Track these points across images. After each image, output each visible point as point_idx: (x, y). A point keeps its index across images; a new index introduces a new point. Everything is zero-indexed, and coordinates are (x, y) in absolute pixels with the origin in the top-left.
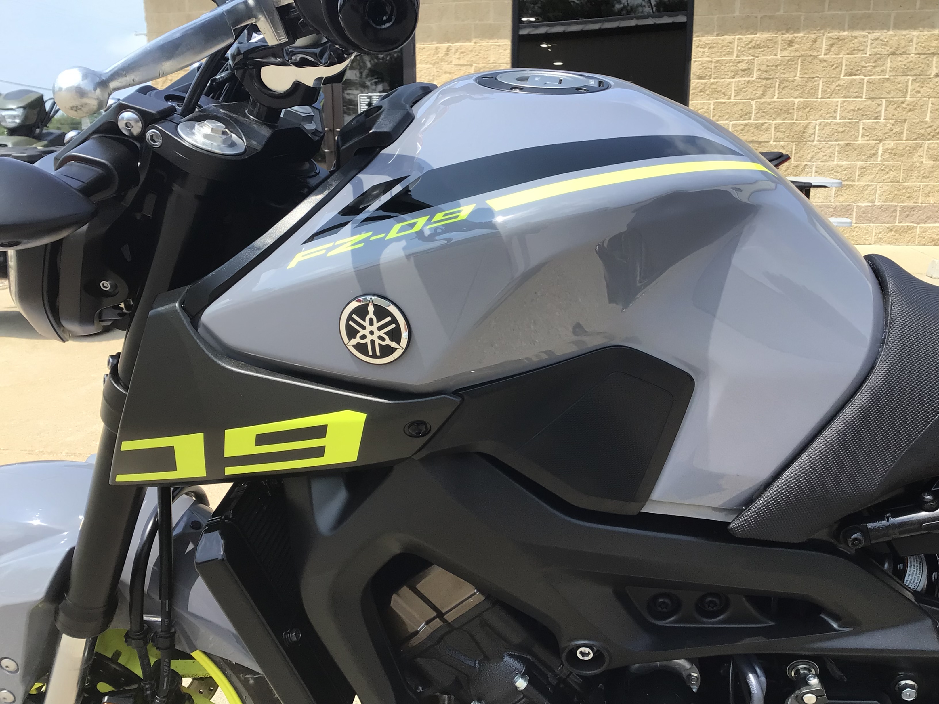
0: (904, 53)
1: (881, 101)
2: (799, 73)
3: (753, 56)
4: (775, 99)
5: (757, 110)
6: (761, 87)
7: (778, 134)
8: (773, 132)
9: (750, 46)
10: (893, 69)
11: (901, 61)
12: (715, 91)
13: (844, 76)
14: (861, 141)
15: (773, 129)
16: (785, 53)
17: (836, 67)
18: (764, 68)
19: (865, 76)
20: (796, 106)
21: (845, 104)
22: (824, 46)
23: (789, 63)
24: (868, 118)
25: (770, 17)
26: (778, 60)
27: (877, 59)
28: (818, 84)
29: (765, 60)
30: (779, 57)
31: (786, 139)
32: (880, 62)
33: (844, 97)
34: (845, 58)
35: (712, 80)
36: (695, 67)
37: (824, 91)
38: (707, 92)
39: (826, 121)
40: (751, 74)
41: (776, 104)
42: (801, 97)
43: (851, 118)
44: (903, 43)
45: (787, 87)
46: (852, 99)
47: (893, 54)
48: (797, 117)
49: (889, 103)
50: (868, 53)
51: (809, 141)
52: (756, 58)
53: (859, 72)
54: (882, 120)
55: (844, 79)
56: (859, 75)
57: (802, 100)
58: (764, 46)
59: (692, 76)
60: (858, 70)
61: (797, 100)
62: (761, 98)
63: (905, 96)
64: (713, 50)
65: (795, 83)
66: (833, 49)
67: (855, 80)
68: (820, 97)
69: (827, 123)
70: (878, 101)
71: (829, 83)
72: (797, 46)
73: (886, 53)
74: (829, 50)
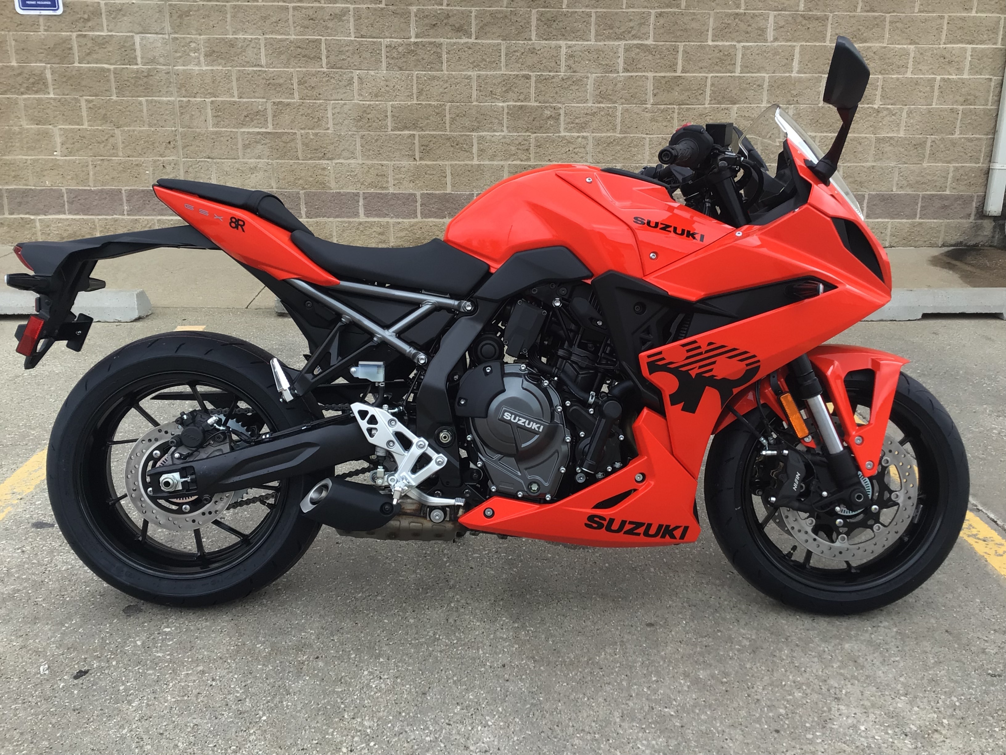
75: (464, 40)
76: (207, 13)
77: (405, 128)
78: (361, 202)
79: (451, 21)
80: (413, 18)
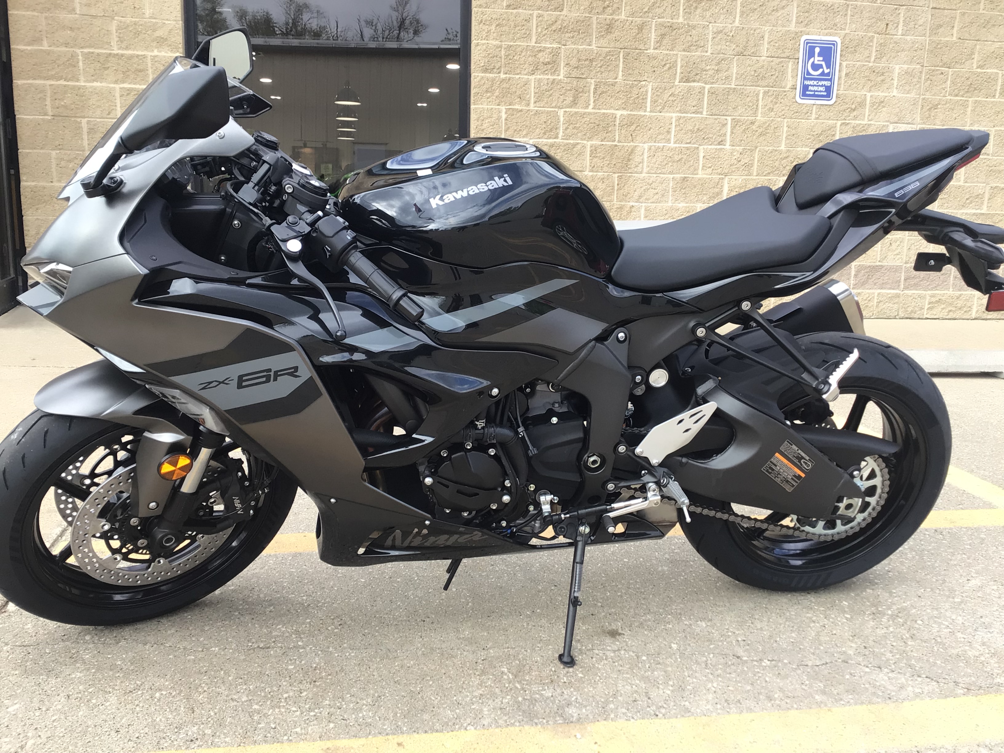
0: (754, 54)
1: (726, 119)
2: (620, 73)
3: (559, 43)
4: (590, 110)
5: (566, 125)
6: (570, 90)
7: (595, 160)
8: (588, 158)
9: (554, 28)
11: (749, 65)
12: (507, 92)
13: (679, 82)
14: (701, 174)
15: (589, 153)
16: (603, 42)
17: (669, 68)
18: (573, 62)
19: (706, 84)
20: (618, 122)
21: (681, 121)
23: (608, 58)
24: (710, 143)
26: (592, 50)
27: (721, 60)
28: (647, 91)
29: (575, 51)
30: (594, 47)
31: (605, 169)
32: (724, 65)
33: (680, 111)
34: (680, 55)
35: (503, 76)
37: (654, 102)
38: (497, 93)
39: (657, 144)
40: (555, 71)
41: (592, 116)
42: (624, 109)
43: (688, 141)
45: (606, 92)
46: (689, 115)
48: (619, 137)
50: (710, 52)
51: (636, 173)
52: (563, 47)
53: (698, 77)
54: (728, 147)
55: (680, 86)
56: (698, 82)
57: (625, 113)
58: (573, 31)
60: (697, 74)
61: (619, 113)
62: (571, 107)
63: (755, 114)
64: (504, 29)
65: (617, 88)
66: (665, 42)
67: (694, 87)
68: (648, 109)
69: (659, 148)
71: (661, 91)
72: (617, 33)
73: (731, 53)
74: (659, 43)
76: (953, 107)
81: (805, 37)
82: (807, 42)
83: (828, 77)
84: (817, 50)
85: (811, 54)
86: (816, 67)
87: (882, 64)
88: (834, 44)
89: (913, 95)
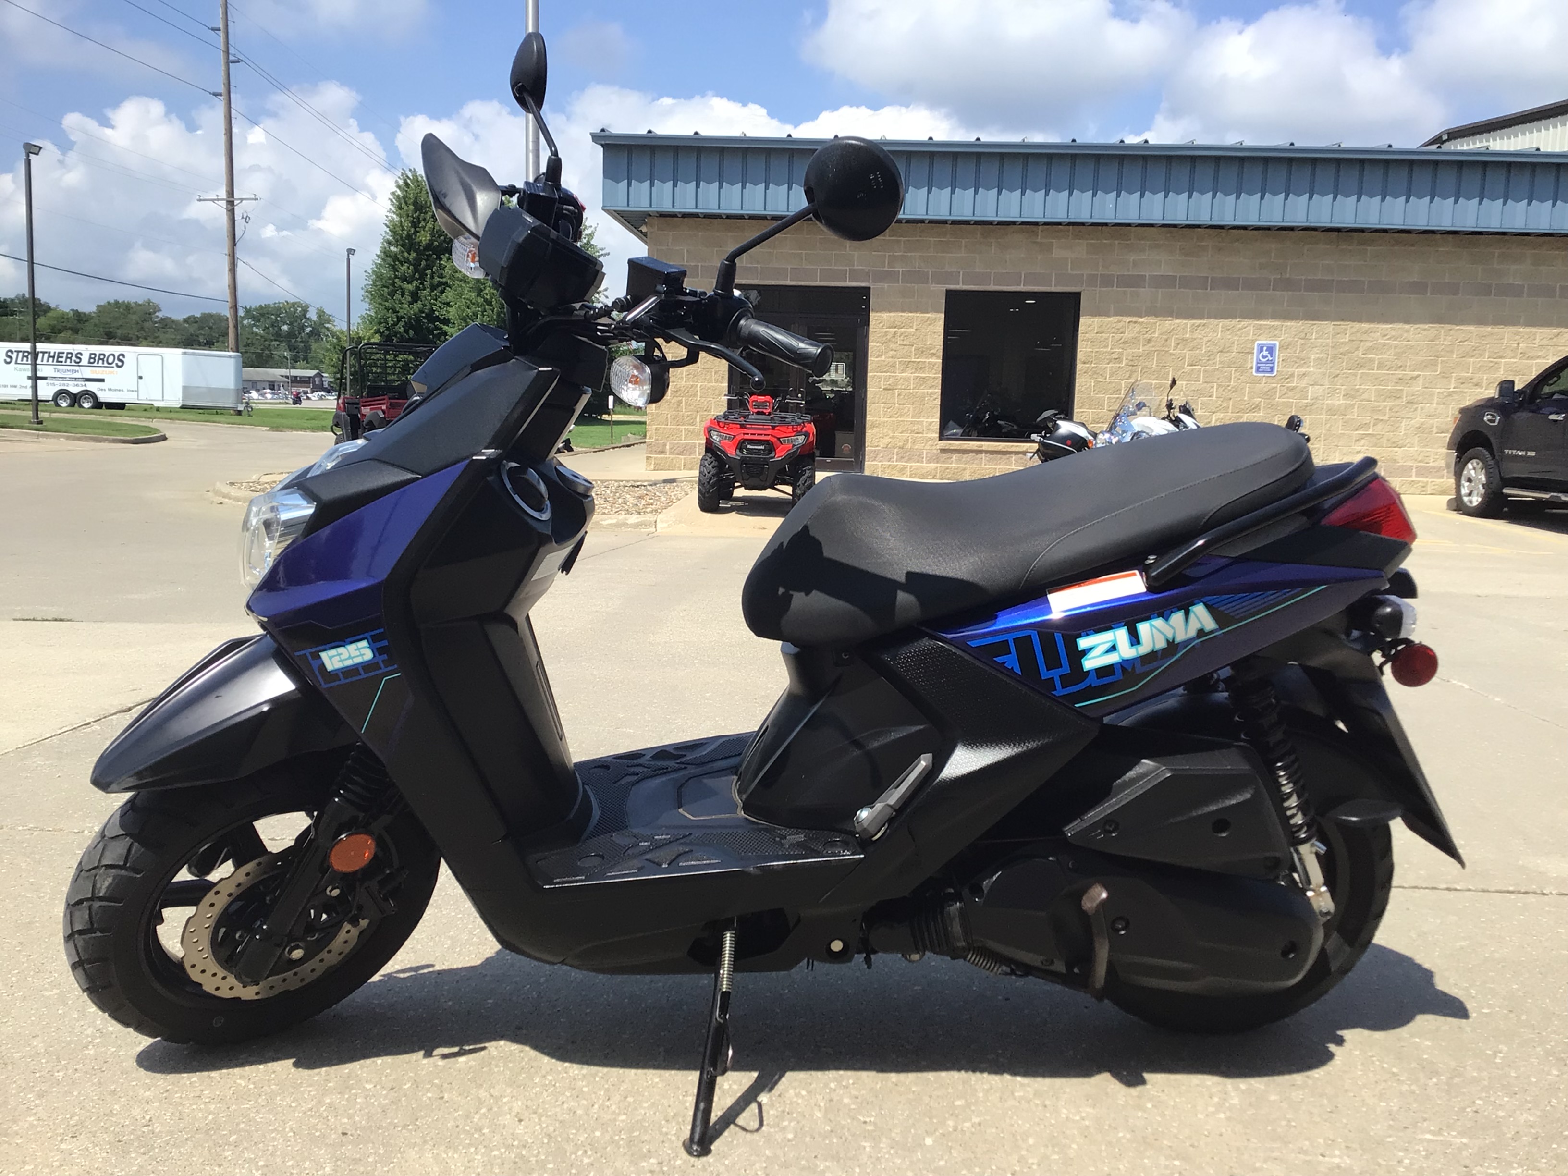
0: (1228, 352)
10: (1221, 362)
11: (1226, 357)
12: (1095, 373)
16: (1145, 348)
18: (1130, 358)
19: (1202, 367)
22: (1173, 344)
23: (1148, 355)
25: (1135, 322)
26: (1140, 352)
27: (1210, 354)
29: (1131, 353)
32: (1212, 357)
34: (1187, 353)
35: (1093, 365)
36: (1080, 355)
38: (1090, 374)
40: (1121, 362)
43: (1192, 396)
44: (1228, 345)
47: (1221, 352)
49: (1219, 386)
50: (1204, 351)
52: (1125, 351)
54: (1214, 398)
56: (1198, 366)
58: (1130, 343)
59: (1078, 361)
60: (1197, 362)
61: (1154, 382)
62: (1128, 380)
63: (1230, 382)
64: (1094, 343)
65: (1153, 370)
66: (1179, 347)
67: (1195, 369)
70: (1211, 385)
71: (1177, 371)
72: (1153, 343)
73: (1216, 351)
74: (1176, 348)
75: (1479, 390)
76: (1347, 376)
77: (1442, 432)
78: (1414, 470)
79: (1474, 380)
80: (1453, 380)
81: (1257, 342)
82: (1259, 345)
83: (1272, 362)
84: (1265, 348)
85: (1261, 350)
86: (1264, 357)
87: (1303, 355)
88: (1275, 345)
89: (1323, 370)
